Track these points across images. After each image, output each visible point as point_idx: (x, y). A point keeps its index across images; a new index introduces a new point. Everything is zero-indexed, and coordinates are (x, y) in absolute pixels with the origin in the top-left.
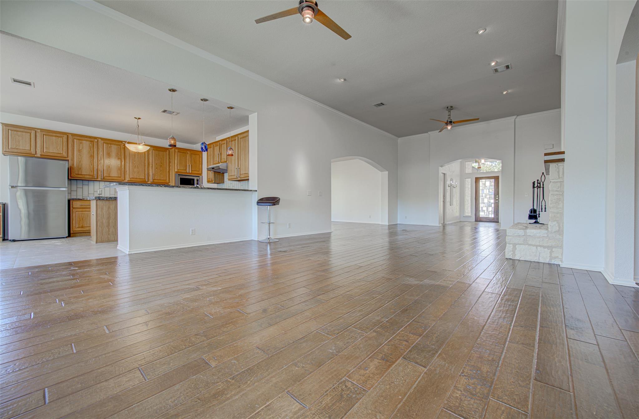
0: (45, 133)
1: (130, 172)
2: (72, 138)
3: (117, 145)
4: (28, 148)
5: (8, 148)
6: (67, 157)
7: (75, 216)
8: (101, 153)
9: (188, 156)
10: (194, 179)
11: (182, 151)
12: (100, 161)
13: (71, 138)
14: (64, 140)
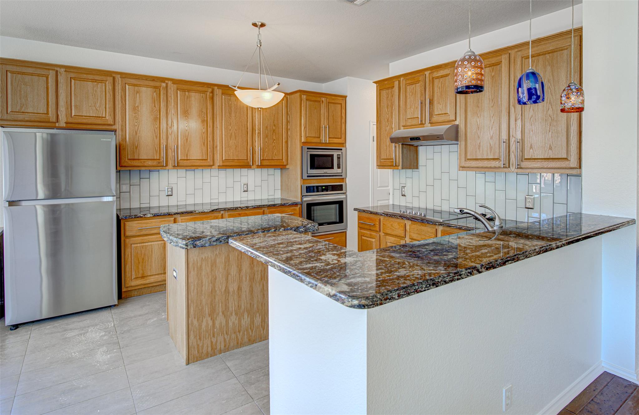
0: (72, 75)
1: (222, 147)
2: (122, 81)
3: (200, 92)
4: (42, 110)
5: (7, 113)
6: (112, 123)
7: (130, 254)
8: (172, 111)
9: (323, 106)
10: (333, 155)
11: (314, 99)
12: (171, 127)
13: (120, 82)
14: (107, 88)
